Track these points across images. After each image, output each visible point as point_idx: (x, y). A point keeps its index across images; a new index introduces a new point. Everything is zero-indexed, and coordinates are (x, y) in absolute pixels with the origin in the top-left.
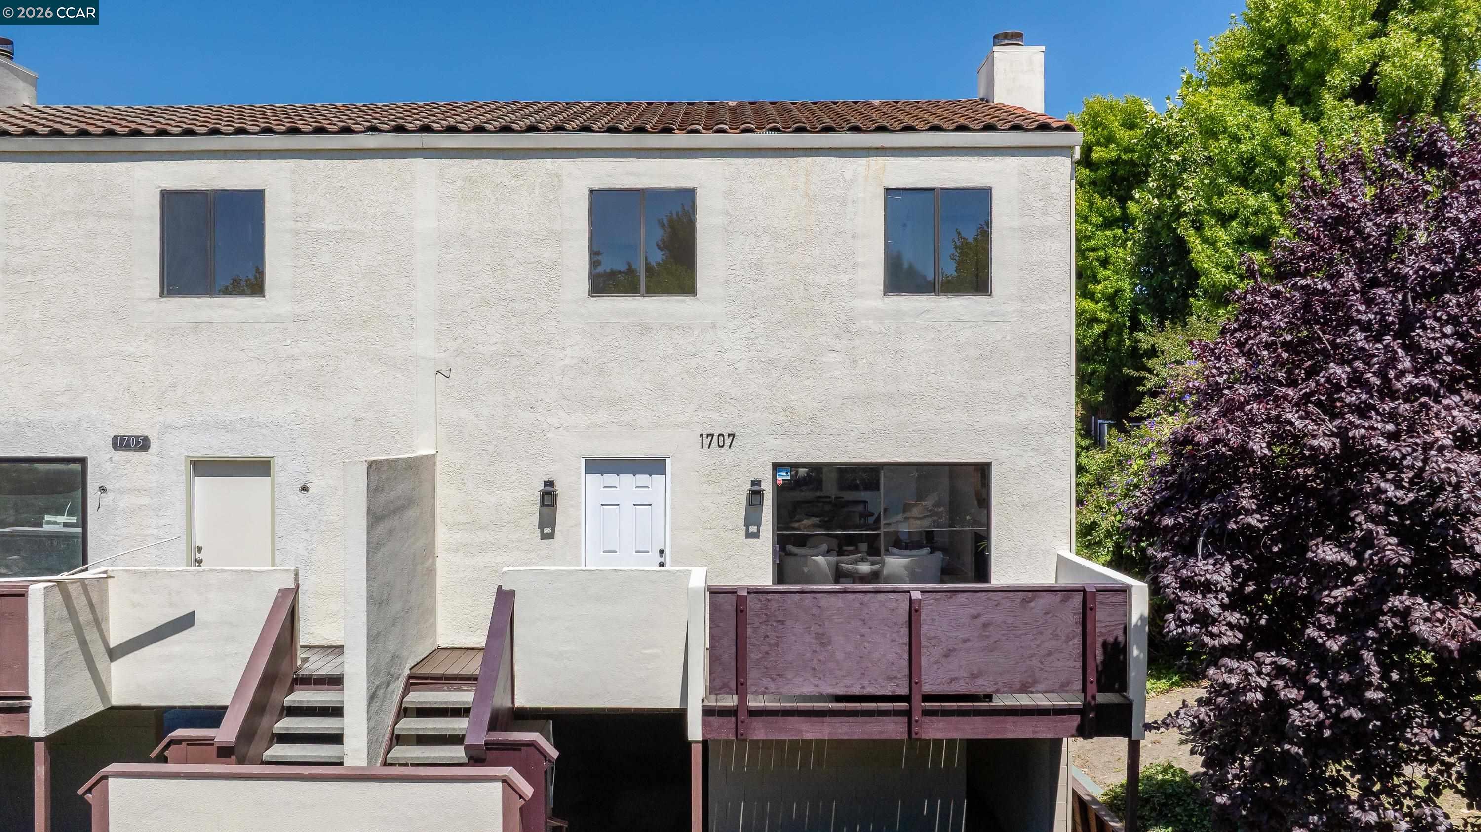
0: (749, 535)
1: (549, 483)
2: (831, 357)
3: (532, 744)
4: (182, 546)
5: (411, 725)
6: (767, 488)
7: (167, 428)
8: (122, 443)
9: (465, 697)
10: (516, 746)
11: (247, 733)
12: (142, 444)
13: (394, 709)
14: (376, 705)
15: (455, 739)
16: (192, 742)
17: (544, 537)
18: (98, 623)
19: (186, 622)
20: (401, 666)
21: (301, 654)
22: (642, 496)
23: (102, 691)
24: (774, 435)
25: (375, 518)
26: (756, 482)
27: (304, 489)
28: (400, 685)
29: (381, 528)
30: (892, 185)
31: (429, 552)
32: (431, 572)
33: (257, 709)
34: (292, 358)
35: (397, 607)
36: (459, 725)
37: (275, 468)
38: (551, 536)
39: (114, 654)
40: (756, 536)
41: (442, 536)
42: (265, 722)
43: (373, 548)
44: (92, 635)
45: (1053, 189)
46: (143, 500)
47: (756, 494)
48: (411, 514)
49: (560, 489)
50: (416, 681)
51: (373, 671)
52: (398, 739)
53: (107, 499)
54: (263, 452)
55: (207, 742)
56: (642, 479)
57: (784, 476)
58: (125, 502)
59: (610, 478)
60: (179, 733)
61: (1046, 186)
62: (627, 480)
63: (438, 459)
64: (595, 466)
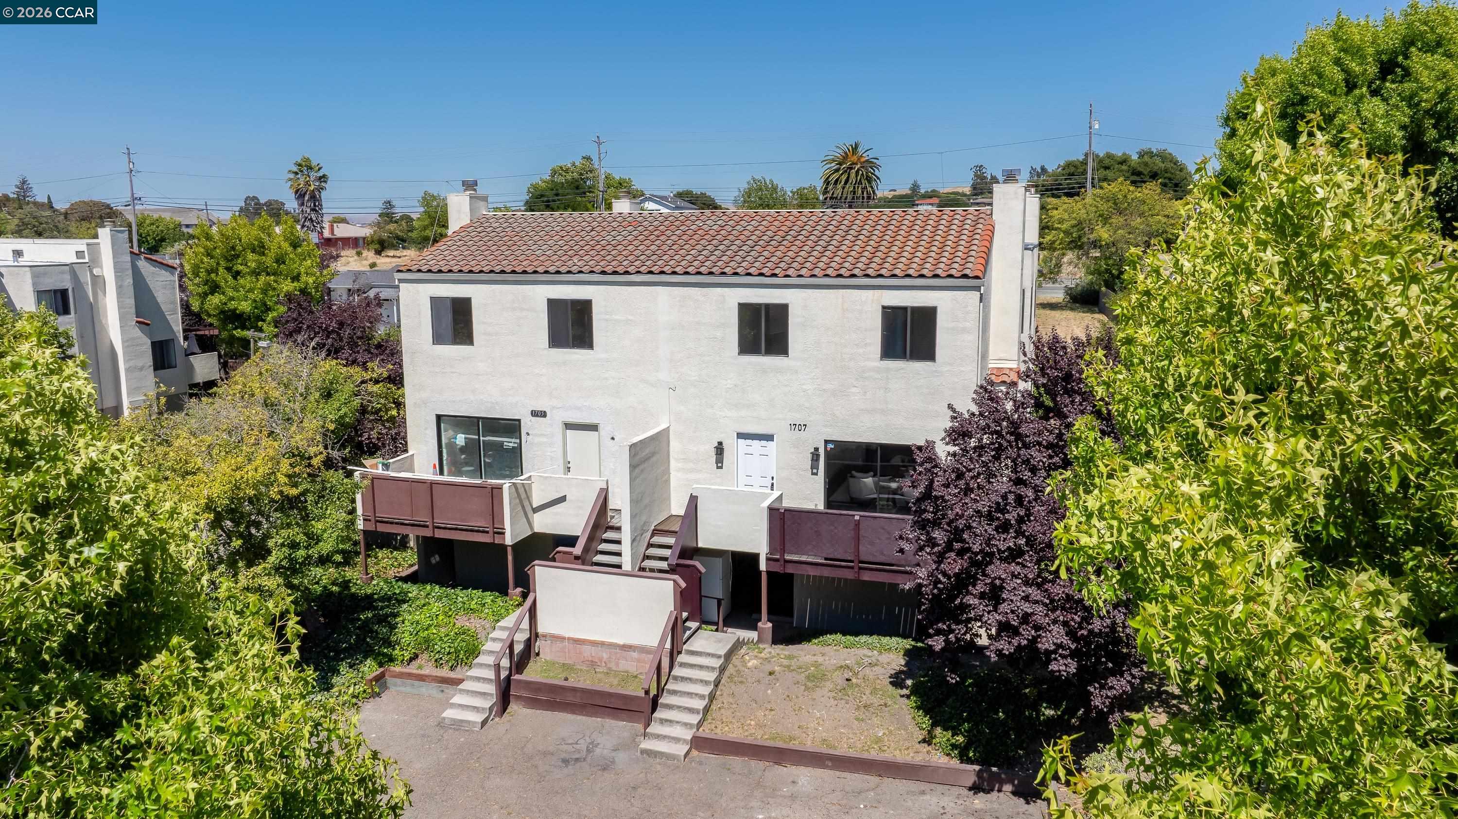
0: (813, 474)
1: (720, 443)
2: (854, 390)
3: (694, 566)
4: (561, 461)
5: (652, 551)
6: (822, 452)
7: (554, 408)
8: (535, 414)
9: (671, 541)
10: (688, 566)
11: (586, 550)
12: (543, 414)
13: (646, 544)
14: (635, 544)
15: (665, 559)
16: (565, 553)
17: (718, 468)
18: (528, 498)
19: (563, 499)
20: (650, 526)
21: (610, 514)
22: (764, 451)
23: (531, 527)
24: (826, 426)
25: (633, 467)
26: (817, 449)
27: (613, 439)
28: (649, 534)
29: (637, 471)
30: (886, 304)
31: (667, 472)
32: (668, 481)
33: (591, 539)
34: (606, 379)
35: (646, 501)
36: (667, 553)
37: (601, 428)
38: (721, 468)
39: (535, 510)
40: (816, 474)
41: (673, 464)
42: (594, 544)
43: (632, 480)
44: (526, 503)
45: (970, 308)
46: (545, 440)
47: (815, 456)
48: (654, 459)
49: (725, 446)
50: (656, 532)
51: (633, 530)
52: (647, 557)
53: (530, 438)
54: (593, 421)
55: (570, 553)
56: (764, 443)
57: (830, 446)
58: (537, 440)
59: (749, 442)
60: (560, 549)
61: (966, 307)
62: (756, 443)
63: (671, 429)
64: (740, 436)
